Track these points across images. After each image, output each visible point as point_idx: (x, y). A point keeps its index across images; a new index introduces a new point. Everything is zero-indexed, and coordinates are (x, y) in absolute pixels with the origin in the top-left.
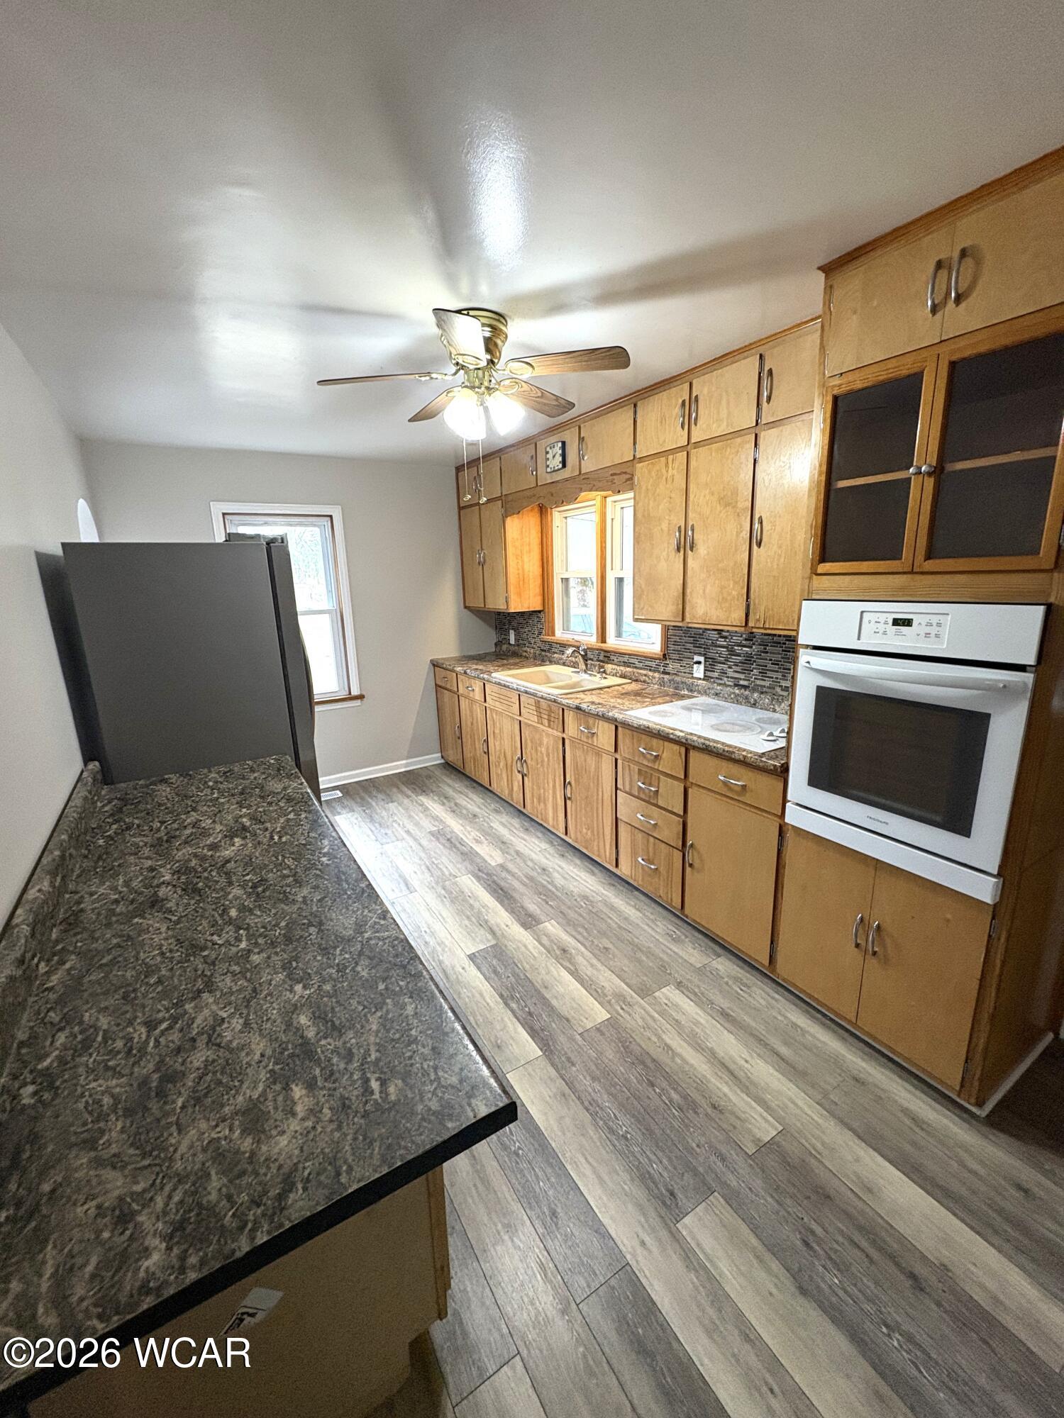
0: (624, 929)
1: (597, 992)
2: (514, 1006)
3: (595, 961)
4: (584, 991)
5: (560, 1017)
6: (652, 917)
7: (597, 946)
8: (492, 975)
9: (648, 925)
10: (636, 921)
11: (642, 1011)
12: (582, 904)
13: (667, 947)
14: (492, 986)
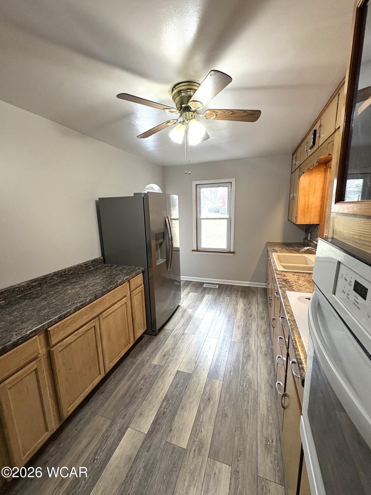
0: (248, 414)
1: (196, 431)
2: (164, 404)
3: (214, 416)
4: (192, 425)
5: (171, 426)
6: (271, 421)
7: (224, 410)
8: (175, 385)
9: (262, 423)
10: (259, 415)
11: (200, 463)
12: (245, 384)
13: (257, 445)
14: (169, 389)
